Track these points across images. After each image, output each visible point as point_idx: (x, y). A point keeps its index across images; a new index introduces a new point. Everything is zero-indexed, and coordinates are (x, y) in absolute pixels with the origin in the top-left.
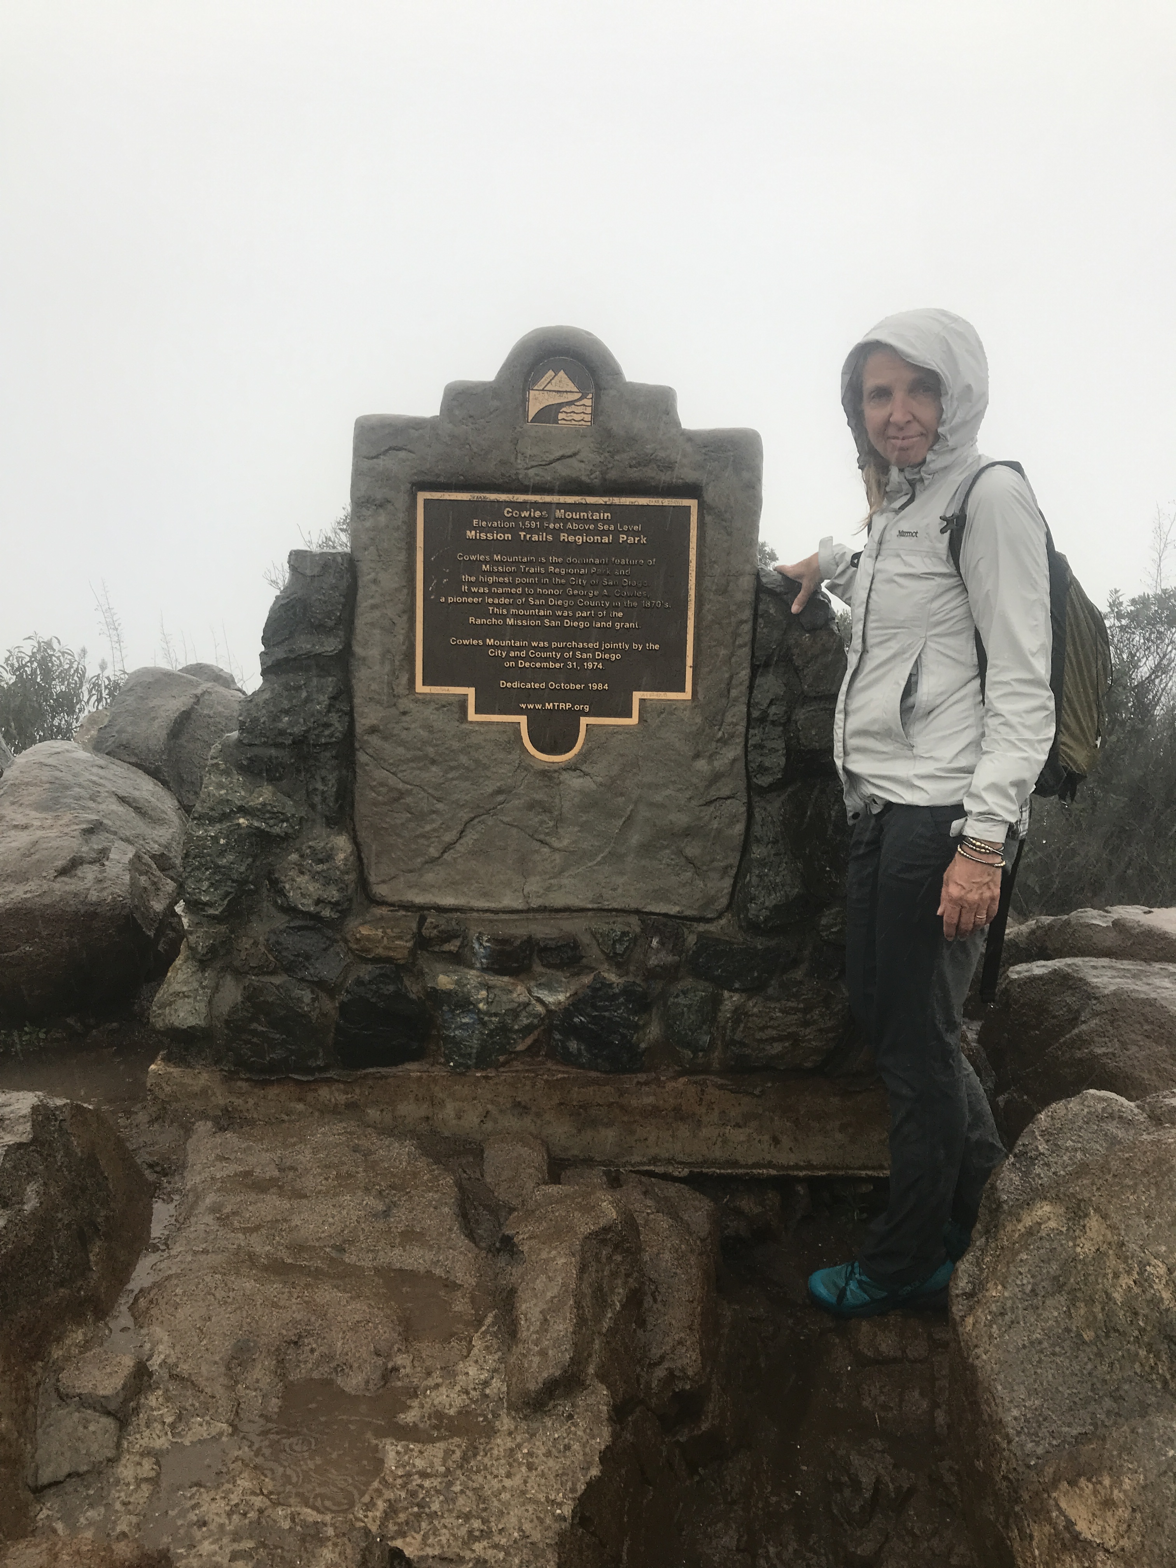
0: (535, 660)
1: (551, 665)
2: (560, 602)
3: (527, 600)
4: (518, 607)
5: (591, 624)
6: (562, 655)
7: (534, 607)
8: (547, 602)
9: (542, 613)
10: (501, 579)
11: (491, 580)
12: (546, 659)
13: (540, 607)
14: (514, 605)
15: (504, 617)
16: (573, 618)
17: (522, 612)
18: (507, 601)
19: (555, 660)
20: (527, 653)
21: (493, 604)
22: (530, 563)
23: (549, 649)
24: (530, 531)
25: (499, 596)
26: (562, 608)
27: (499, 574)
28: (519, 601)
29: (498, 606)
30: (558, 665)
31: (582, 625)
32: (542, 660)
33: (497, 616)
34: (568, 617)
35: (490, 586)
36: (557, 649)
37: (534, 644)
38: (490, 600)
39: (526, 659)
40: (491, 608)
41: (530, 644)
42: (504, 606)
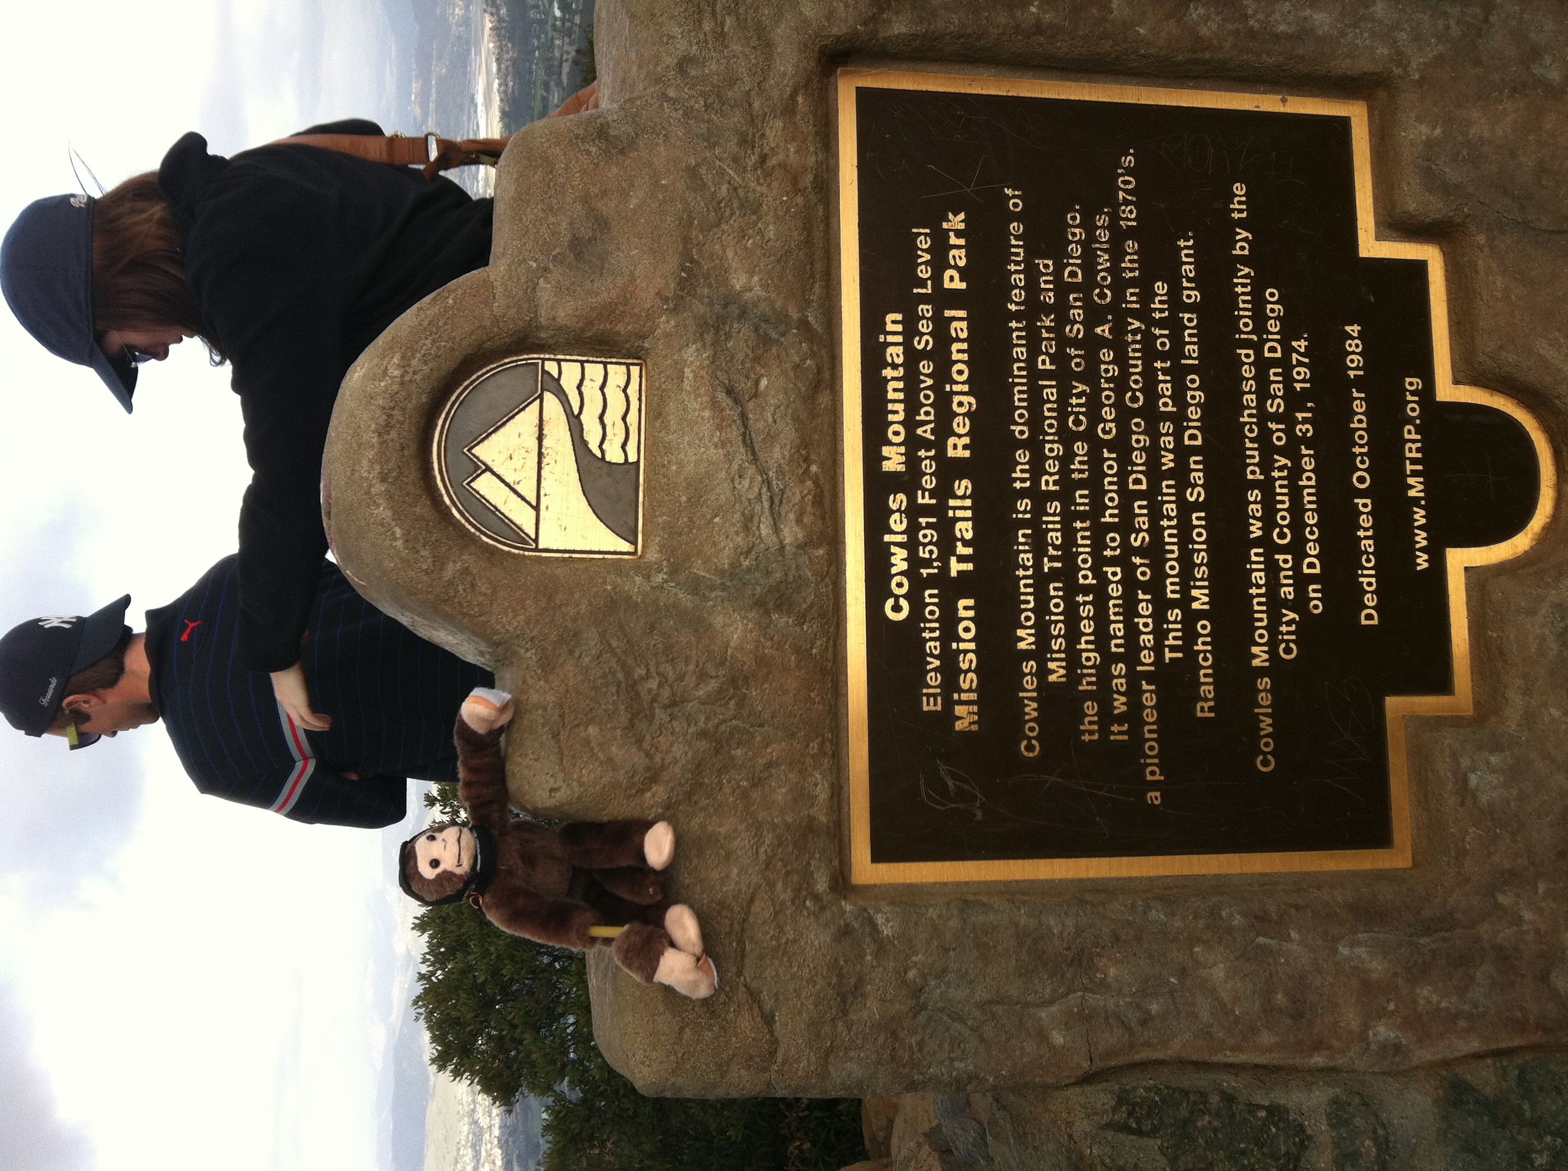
0: (1297, 525)
1: (1308, 481)
2: (1138, 458)
3: (1140, 552)
4: (1159, 576)
5: (1192, 369)
6: (1281, 452)
7: (1156, 531)
8: (1140, 495)
9: (1170, 509)
10: (1087, 627)
11: (1091, 657)
12: (1296, 493)
13: (1155, 514)
14: (1156, 587)
15: (1190, 618)
16: (1179, 419)
17: (1172, 567)
18: (1145, 608)
19: (1296, 472)
20: (1283, 549)
21: (1158, 649)
22: (1039, 546)
23: (1267, 487)
24: (947, 543)
25: (1132, 632)
26: (1153, 453)
27: (1073, 634)
28: (1144, 574)
29: (1160, 634)
30: (1308, 464)
31: (1196, 395)
32: (1297, 509)
33: (1190, 635)
34: (1178, 435)
35: (1109, 659)
36: (1266, 465)
37: (1256, 530)
38: (1147, 657)
39: (1297, 549)
40: (1168, 655)
41: (1257, 543)
42: (1159, 617)
